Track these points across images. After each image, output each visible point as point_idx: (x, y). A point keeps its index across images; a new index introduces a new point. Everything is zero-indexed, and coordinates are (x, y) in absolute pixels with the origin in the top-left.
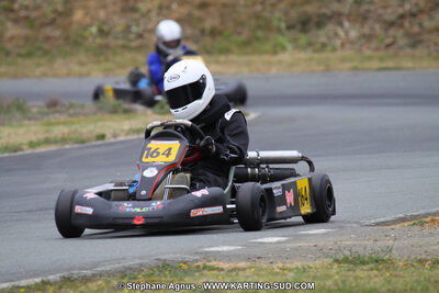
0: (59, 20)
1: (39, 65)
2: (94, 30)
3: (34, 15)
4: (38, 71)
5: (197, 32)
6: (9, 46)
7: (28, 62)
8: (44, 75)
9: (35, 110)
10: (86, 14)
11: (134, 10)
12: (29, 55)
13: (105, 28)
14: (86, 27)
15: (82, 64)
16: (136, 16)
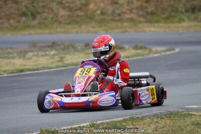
0: (83, 8)
1: (74, 28)
2: (99, 12)
3: (72, 5)
4: (74, 31)
5: (145, 14)
6: (61, 19)
7: (70, 26)
8: (77, 32)
9: (79, 48)
10: (95, 5)
11: (116, 3)
12: (70, 23)
13: (104, 11)
14: (95, 11)
15: (93, 27)
16: (117, 6)
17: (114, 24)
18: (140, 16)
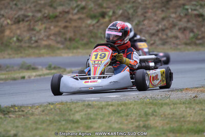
2: (15, 39)
5: (63, 39)
10: (11, 32)
11: (33, 30)
13: (20, 38)
14: (11, 38)
15: (9, 55)
17: (31, 51)
18: (58, 42)
